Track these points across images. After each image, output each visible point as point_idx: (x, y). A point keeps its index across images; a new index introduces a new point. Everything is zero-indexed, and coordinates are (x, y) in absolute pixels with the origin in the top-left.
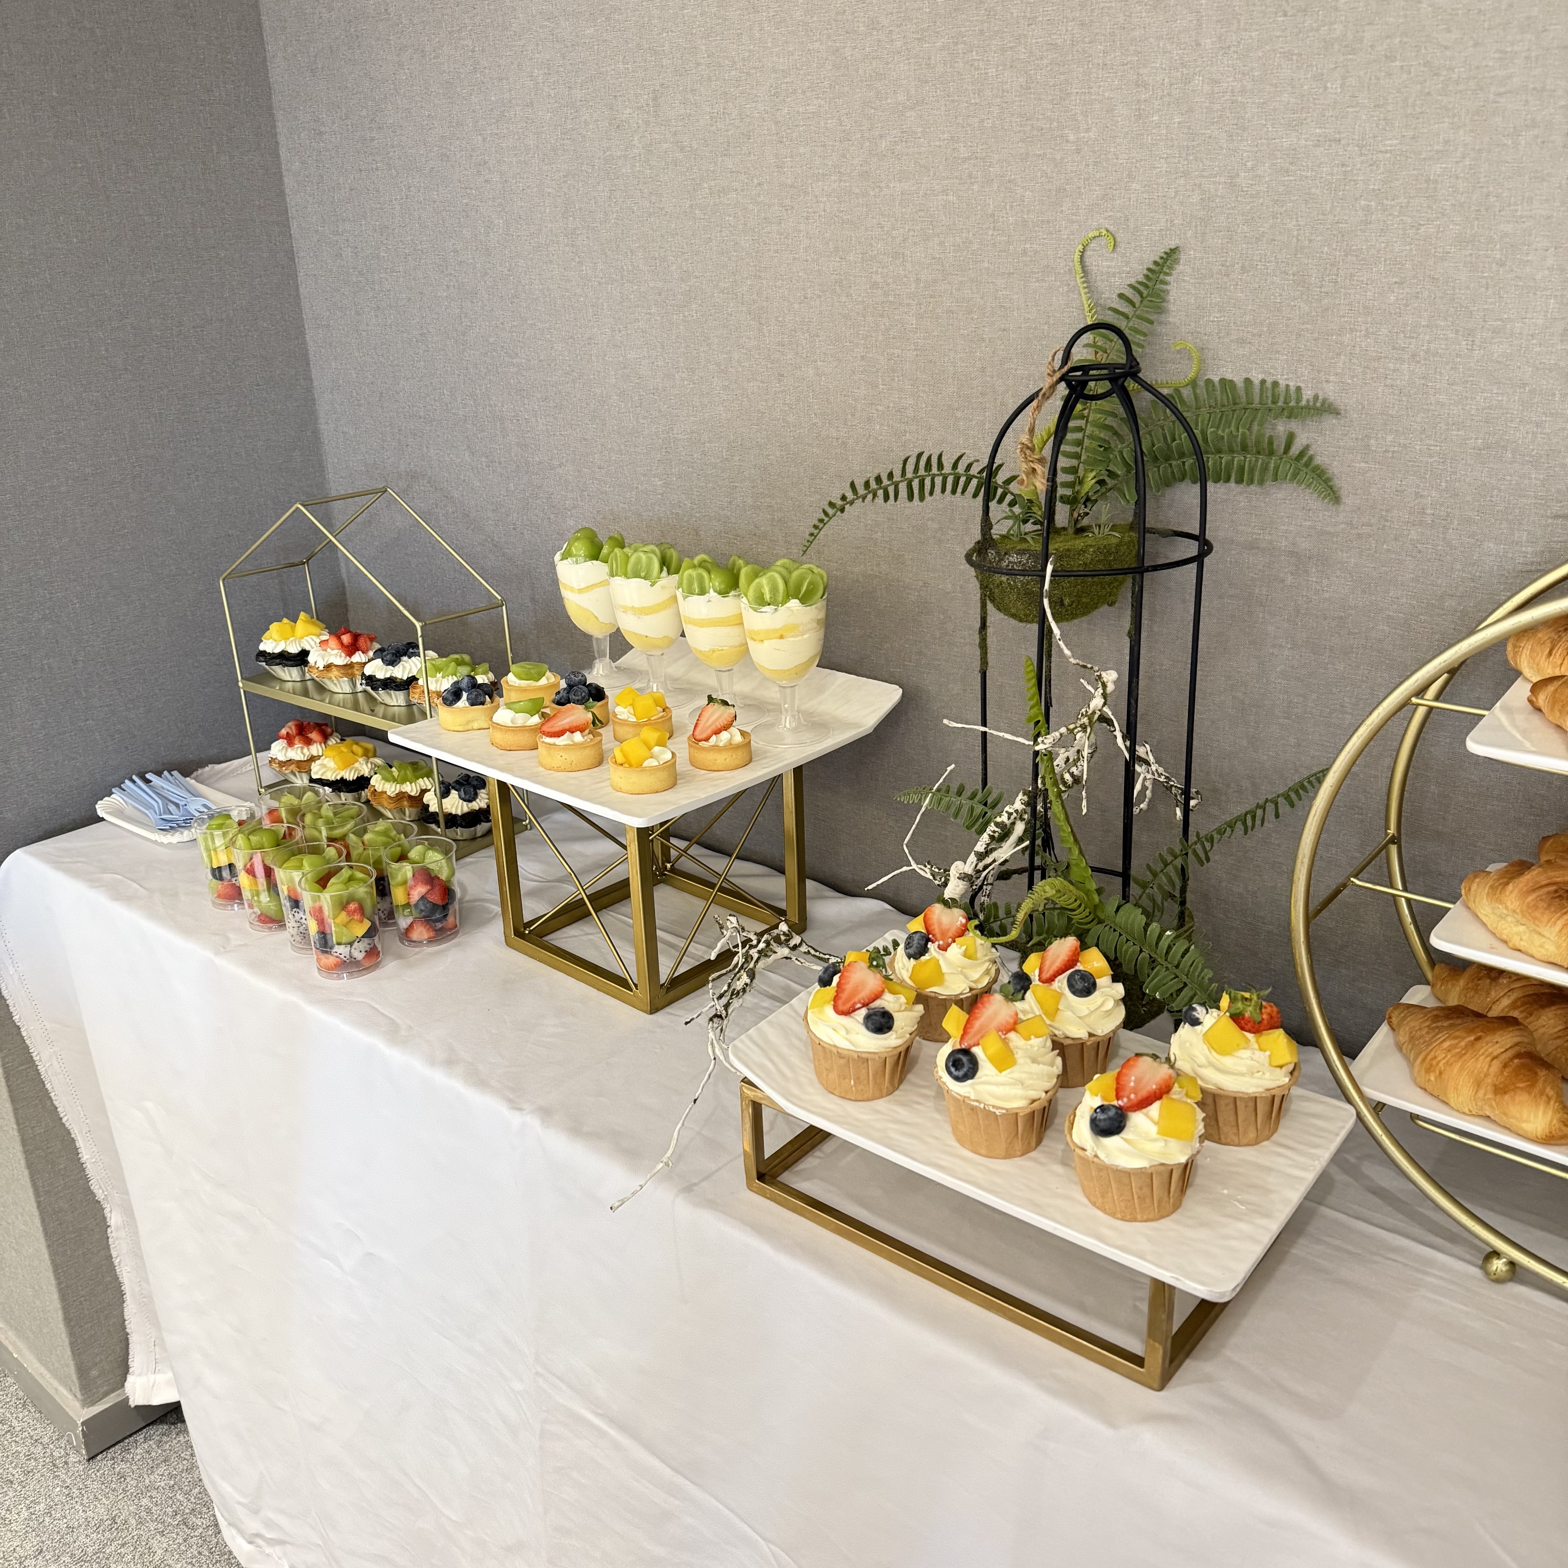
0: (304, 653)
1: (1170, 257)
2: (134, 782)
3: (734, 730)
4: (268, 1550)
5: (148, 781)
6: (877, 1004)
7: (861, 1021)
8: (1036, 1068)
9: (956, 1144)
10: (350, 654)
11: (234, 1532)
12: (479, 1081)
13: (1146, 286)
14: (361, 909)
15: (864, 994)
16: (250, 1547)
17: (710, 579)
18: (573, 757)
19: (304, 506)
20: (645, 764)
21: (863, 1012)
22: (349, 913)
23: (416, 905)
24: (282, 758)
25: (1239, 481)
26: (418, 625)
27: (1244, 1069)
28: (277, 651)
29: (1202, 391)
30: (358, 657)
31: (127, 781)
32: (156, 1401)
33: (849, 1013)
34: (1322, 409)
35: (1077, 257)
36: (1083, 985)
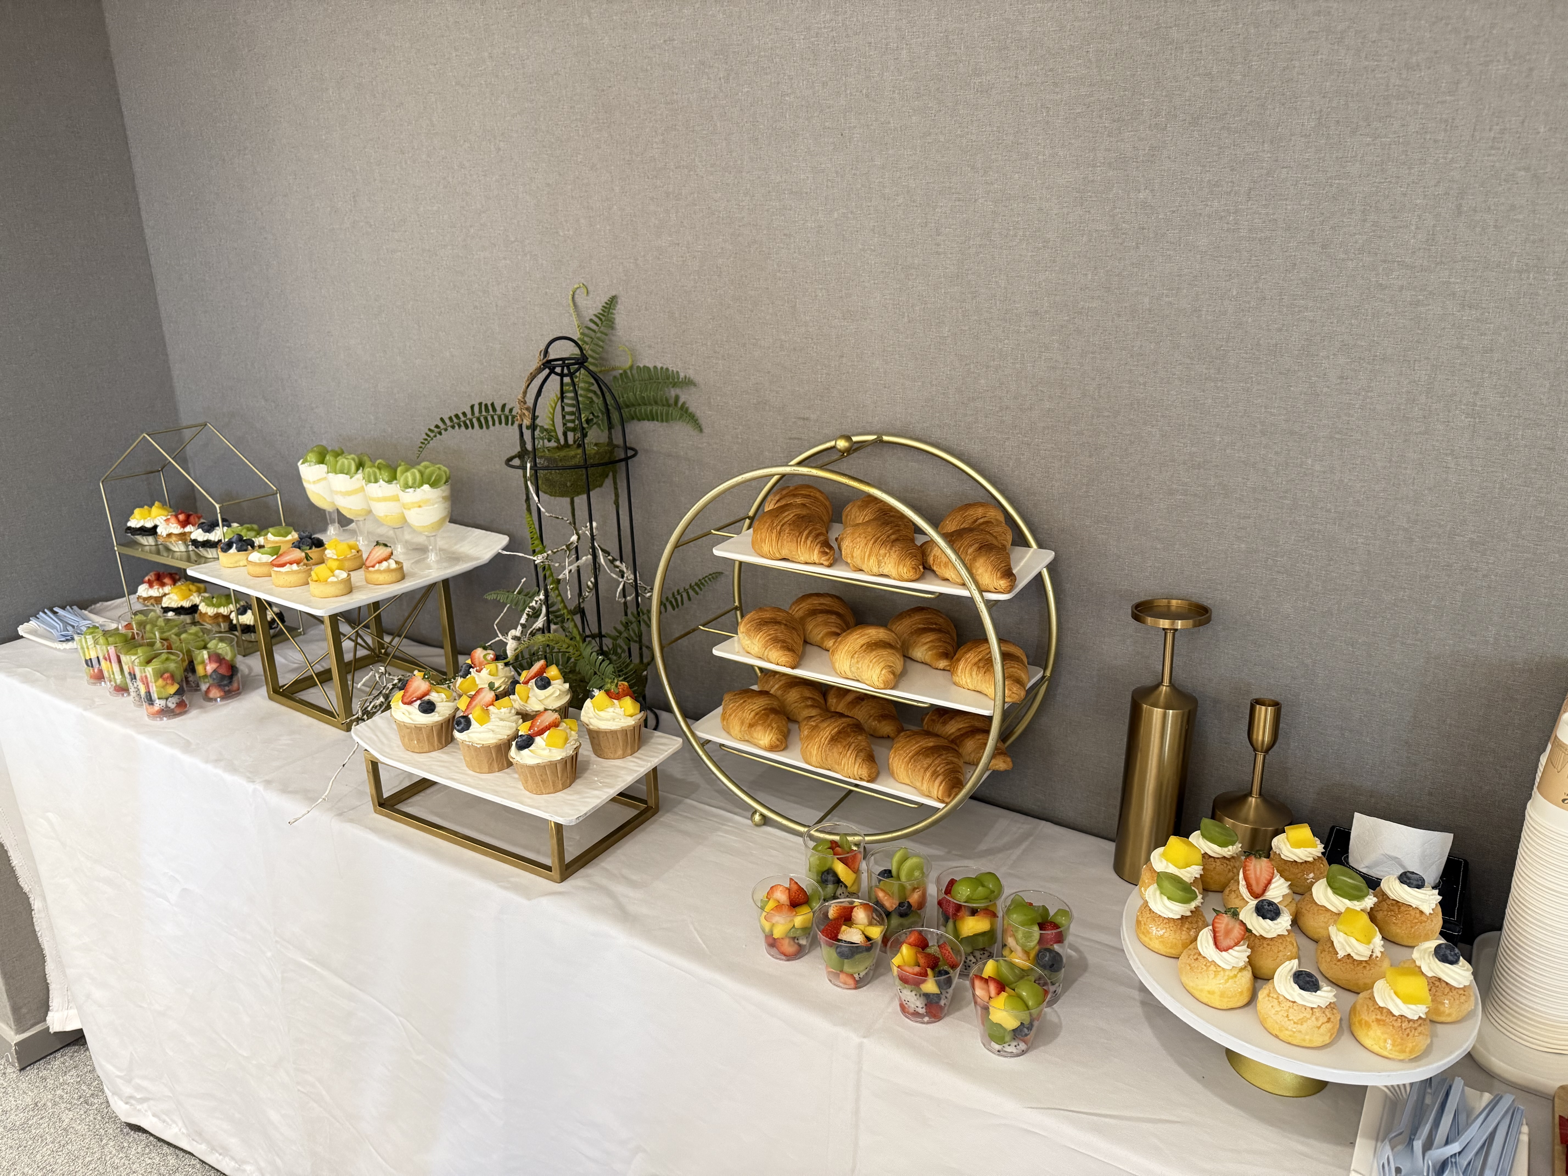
0: (155, 527)
1: (614, 300)
2: (45, 613)
3: (391, 561)
4: (139, 1107)
5: (55, 613)
6: (427, 698)
7: (417, 707)
8: (502, 723)
9: (467, 769)
10: (184, 526)
11: (116, 1098)
12: (232, 769)
13: (603, 315)
14: (172, 677)
15: (419, 693)
16: (127, 1106)
17: (380, 473)
18: (293, 579)
19: (149, 435)
20: (329, 580)
21: (419, 702)
22: (164, 679)
23: (211, 676)
24: (145, 595)
26: (217, 506)
27: (611, 718)
28: (138, 526)
29: (635, 372)
30: (189, 528)
31: (40, 613)
32: (69, 1028)
33: (410, 703)
34: (688, 383)
35: (570, 297)
36: (544, 684)
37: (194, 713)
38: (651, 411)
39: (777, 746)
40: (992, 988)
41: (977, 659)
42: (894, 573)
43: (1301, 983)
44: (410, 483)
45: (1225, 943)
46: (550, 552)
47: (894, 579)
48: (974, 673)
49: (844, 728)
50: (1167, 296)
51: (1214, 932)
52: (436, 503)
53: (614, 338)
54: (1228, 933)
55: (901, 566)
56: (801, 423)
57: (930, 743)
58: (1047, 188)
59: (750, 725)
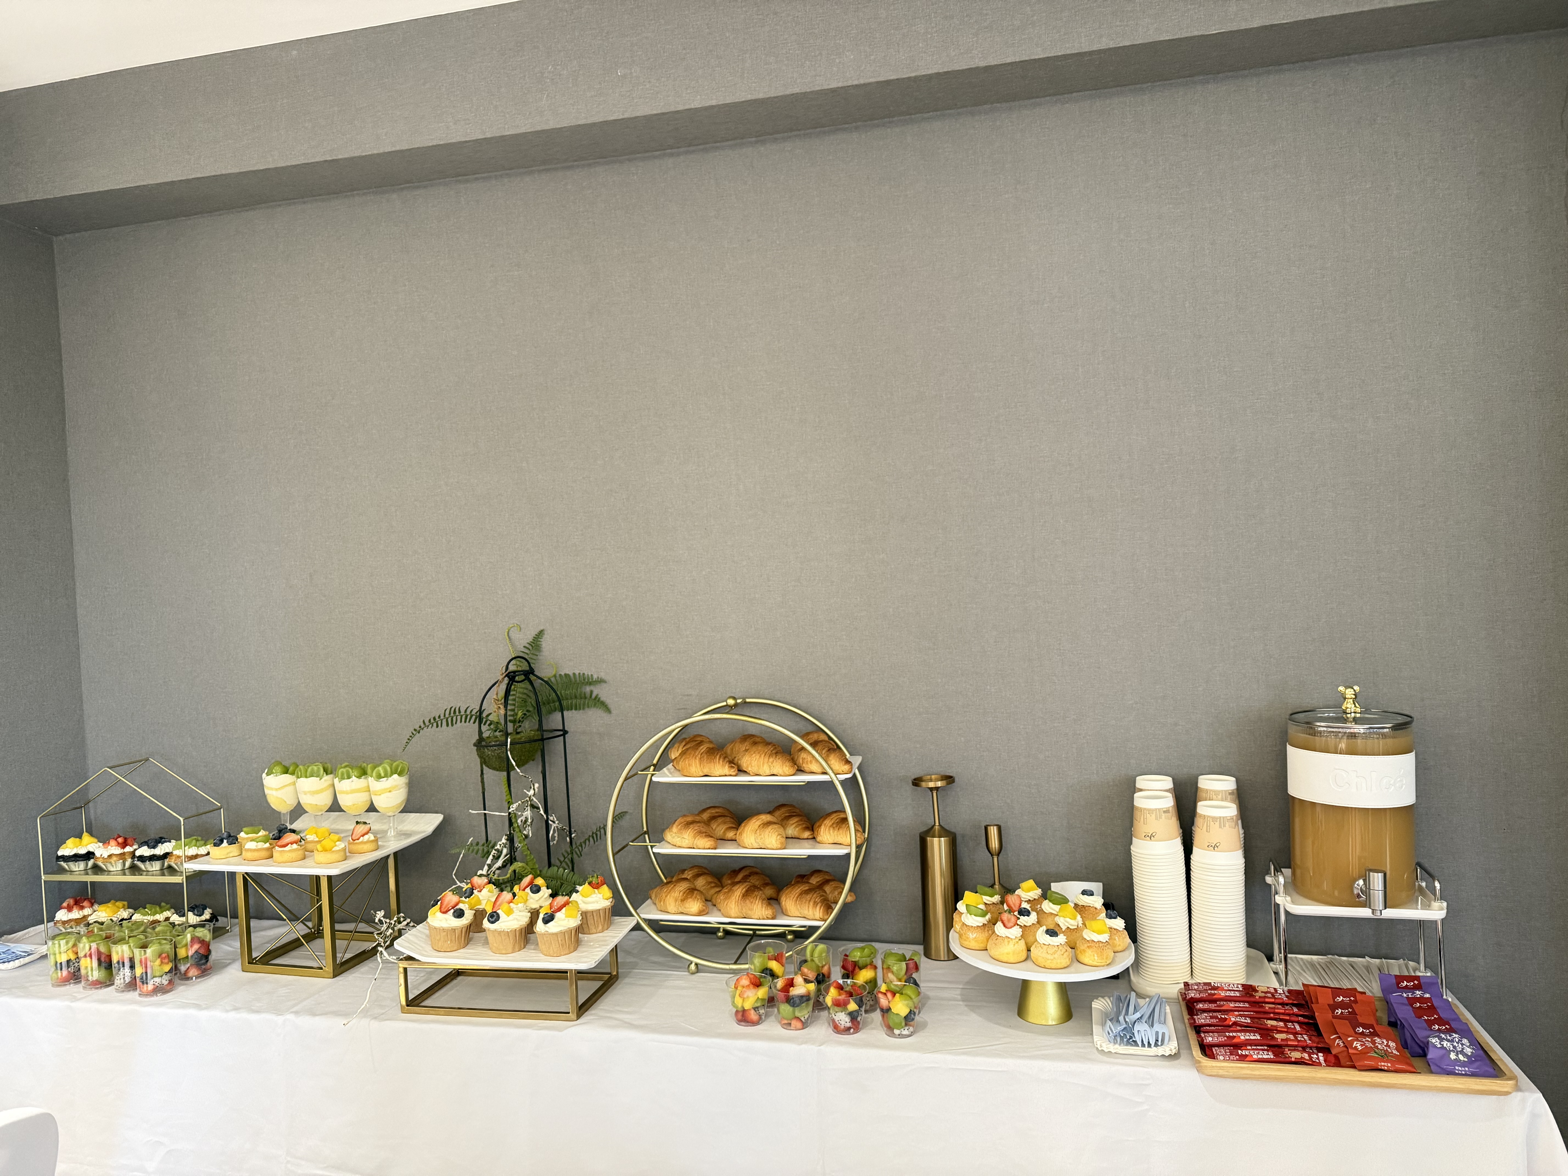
0: (92, 852)
1: (541, 633)
3: (370, 835)
6: (457, 907)
7: (451, 914)
8: (521, 914)
9: (493, 954)
13: (534, 643)
14: (164, 959)
15: (452, 904)
19: (109, 769)
20: (333, 850)
21: (452, 911)
22: (160, 961)
23: (190, 957)
24: (64, 919)
25: (576, 709)
26: (182, 819)
27: (593, 901)
28: (71, 854)
29: (558, 678)
30: (130, 848)
33: (445, 912)
34: (600, 681)
35: (506, 634)
36: (536, 890)
37: (179, 990)
38: (572, 703)
39: (704, 911)
40: (891, 996)
41: (831, 823)
42: (777, 771)
43: (1050, 933)
44: (383, 775)
45: (1009, 925)
46: (520, 802)
47: (781, 776)
48: (831, 831)
49: (748, 888)
51: (1003, 922)
52: (402, 787)
53: (540, 658)
54: (1009, 920)
55: (784, 766)
56: (685, 698)
57: (805, 887)
59: (682, 901)
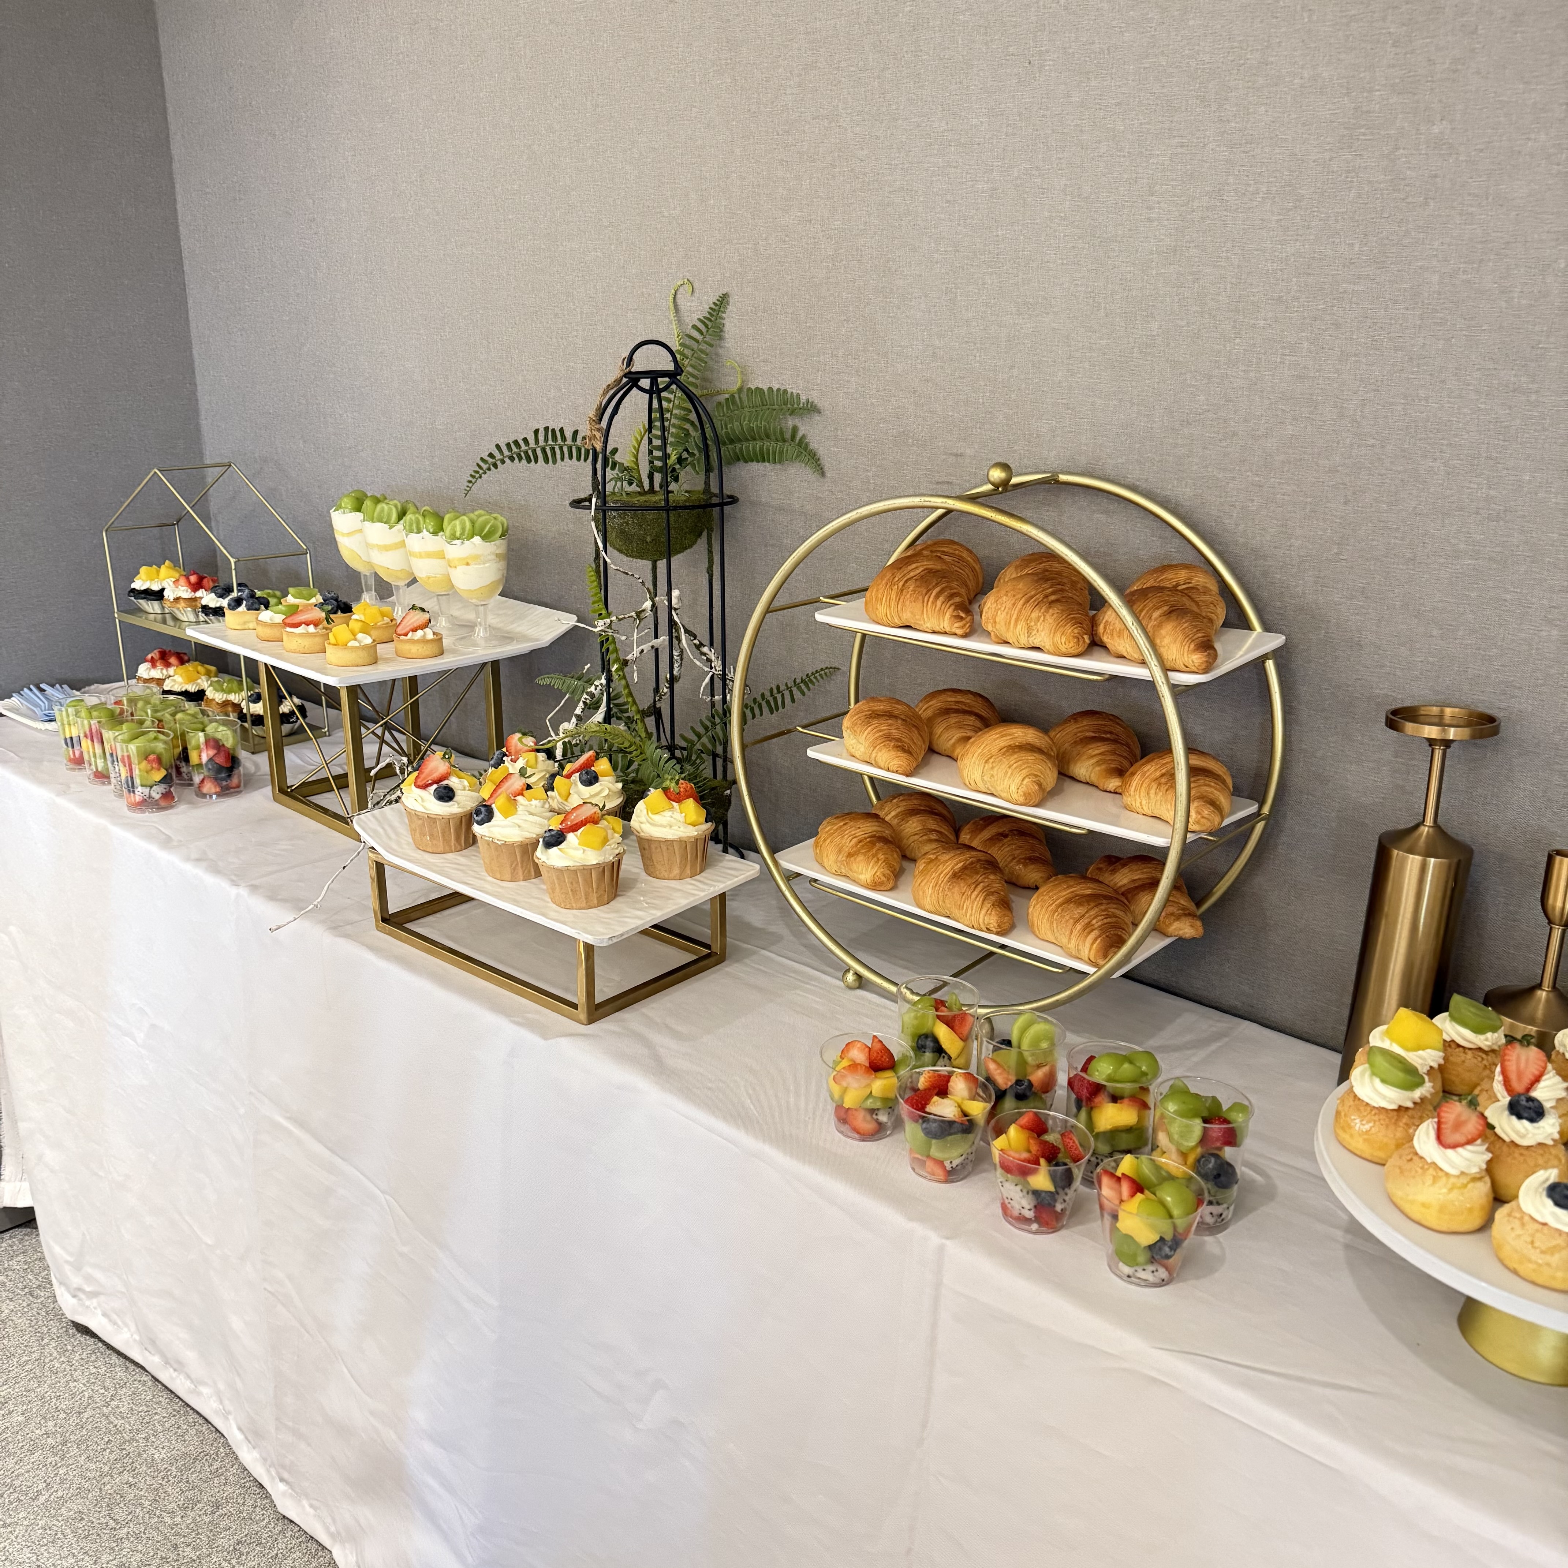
0: (163, 590)
1: (723, 300)
2: (31, 690)
3: (427, 630)
4: (87, 1303)
5: (42, 690)
6: (445, 783)
7: (432, 792)
8: (531, 819)
9: (485, 874)
10: (195, 589)
11: (63, 1289)
12: (215, 870)
13: (710, 320)
14: (159, 760)
15: (436, 775)
16: (74, 1301)
17: (425, 522)
18: (306, 643)
19: (160, 471)
20: (349, 644)
21: (435, 786)
22: (149, 761)
23: (206, 764)
24: (146, 676)
25: (769, 461)
26: (232, 561)
27: (665, 823)
28: (143, 588)
29: (744, 396)
30: (200, 593)
31: (25, 689)
32: (20, 1204)
33: (425, 787)
34: (811, 409)
35: (671, 299)
36: (591, 779)
37: (182, 808)
38: (761, 449)
39: (882, 883)
40: (1125, 1188)
41: (1158, 774)
42: (1046, 642)
43: (1557, 1197)
44: (458, 534)
45: (1451, 1137)
46: (614, 618)
47: (1049, 653)
48: (1152, 791)
49: (972, 863)
50: (1465, 272)
51: (1439, 1123)
52: (489, 561)
53: (721, 351)
54: (1458, 1125)
55: (1058, 635)
57: (1087, 889)
58: (1304, 124)
59: (850, 855)
